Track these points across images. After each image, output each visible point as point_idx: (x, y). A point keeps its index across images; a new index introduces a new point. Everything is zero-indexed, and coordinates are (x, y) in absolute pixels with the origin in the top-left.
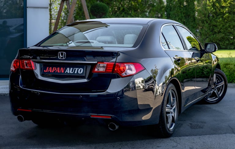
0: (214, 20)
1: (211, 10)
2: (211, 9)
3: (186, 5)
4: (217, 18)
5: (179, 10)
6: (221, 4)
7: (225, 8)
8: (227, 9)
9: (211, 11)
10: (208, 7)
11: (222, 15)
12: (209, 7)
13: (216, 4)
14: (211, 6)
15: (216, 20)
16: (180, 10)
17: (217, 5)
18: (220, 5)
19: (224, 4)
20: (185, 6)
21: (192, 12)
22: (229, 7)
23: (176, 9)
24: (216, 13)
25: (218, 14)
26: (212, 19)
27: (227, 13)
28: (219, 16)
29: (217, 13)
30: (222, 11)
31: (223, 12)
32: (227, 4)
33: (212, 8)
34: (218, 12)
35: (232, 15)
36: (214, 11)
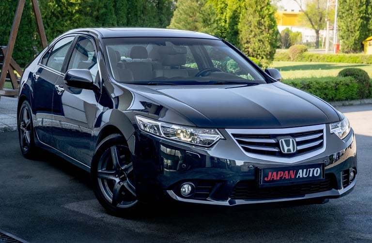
0: (59, 23)
1: (55, 8)
2: (54, 6)
4: (62, 20)
7: (74, 5)
8: (77, 8)
9: (55, 10)
10: (49, 2)
11: (70, 16)
15: (62, 23)
22: (80, 5)
24: (62, 12)
25: (64, 14)
26: (56, 21)
27: (77, 14)
28: (66, 18)
30: (70, 10)
31: (72, 11)
32: (77, 1)
33: (57, 5)
34: (64, 11)
35: (84, 16)
36: (59, 9)
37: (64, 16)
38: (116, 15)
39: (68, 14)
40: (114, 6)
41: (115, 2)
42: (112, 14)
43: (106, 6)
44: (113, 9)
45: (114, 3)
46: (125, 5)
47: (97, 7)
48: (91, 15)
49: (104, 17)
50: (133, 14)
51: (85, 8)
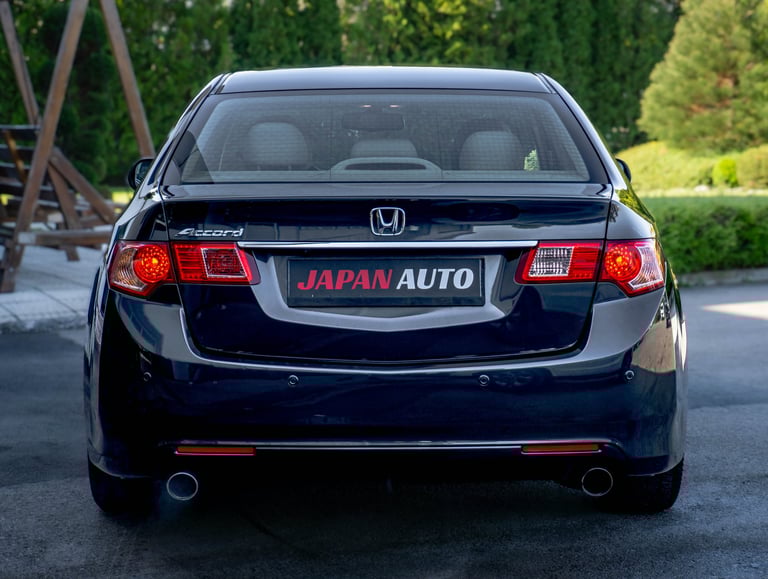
1: (400, 27)
2: (399, 22)
3: (307, 10)
5: (281, 26)
6: (436, 7)
7: (449, 20)
8: (456, 26)
10: (386, 15)
11: (439, 48)
12: (390, 18)
13: (417, 5)
14: (400, 14)
16: (286, 25)
17: (422, 8)
18: (431, 9)
19: (445, 5)
20: (302, 14)
21: (329, 35)
22: (466, 17)
23: (272, 23)
24: (417, 39)
25: (424, 42)
27: (458, 40)
28: (430, 52)
29: (421, 38)
30: (438, 31)
31: (444, 35)
32: (458, 7)
33: (405, 22)
34: (425, 35)
35: (476, 45)
36: (411, 30)
37: (424, 49)
38: (562, 40)
39: (436, 41)
40: (557, 18)
41: (559, 5)
42: (550, 38)
43: (533, 18)
44: (554, 26)
45: (556, 10)
46: (585, 13)
47: (509, 22)
48: (495, 42)
49: (530, 46)
50: (609, 36)
51: (480, 24)
